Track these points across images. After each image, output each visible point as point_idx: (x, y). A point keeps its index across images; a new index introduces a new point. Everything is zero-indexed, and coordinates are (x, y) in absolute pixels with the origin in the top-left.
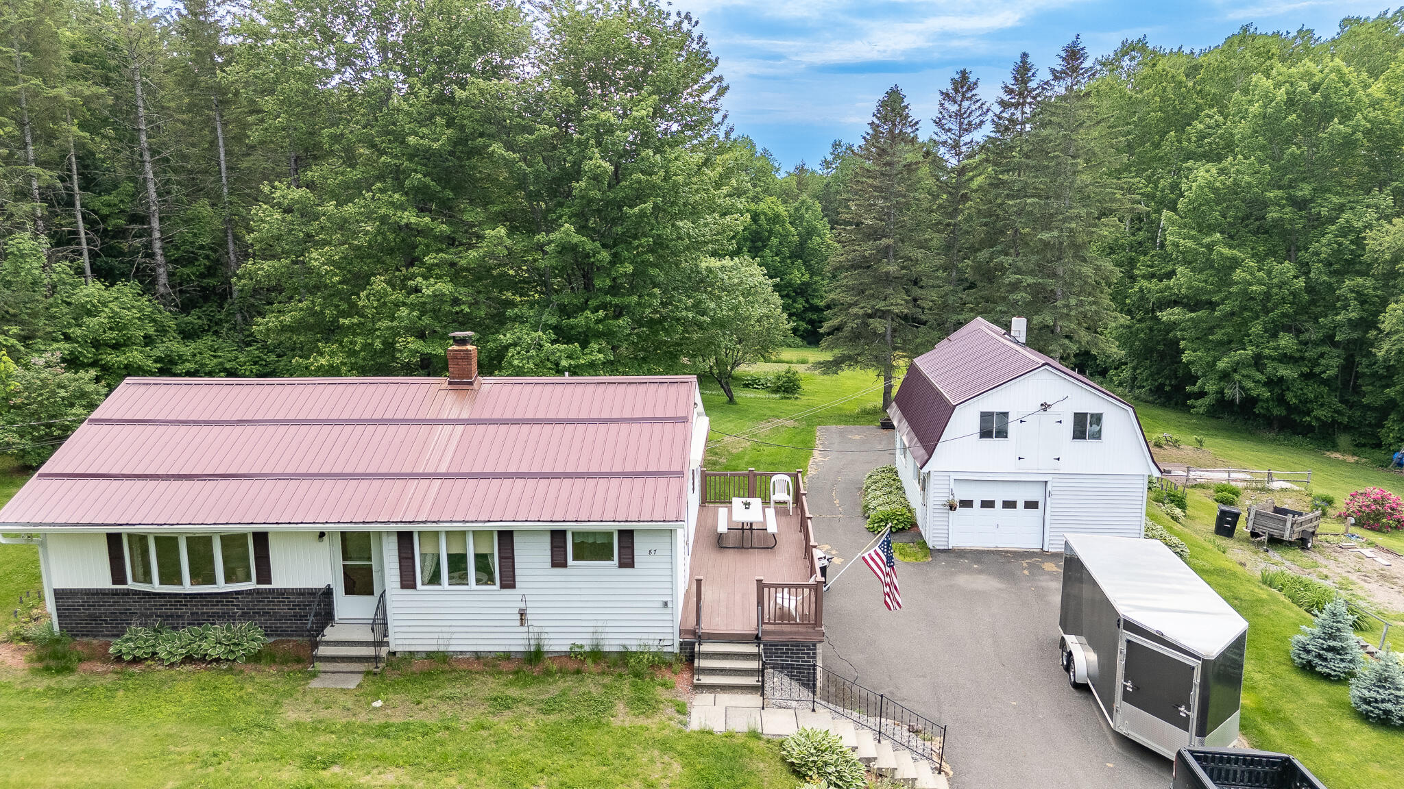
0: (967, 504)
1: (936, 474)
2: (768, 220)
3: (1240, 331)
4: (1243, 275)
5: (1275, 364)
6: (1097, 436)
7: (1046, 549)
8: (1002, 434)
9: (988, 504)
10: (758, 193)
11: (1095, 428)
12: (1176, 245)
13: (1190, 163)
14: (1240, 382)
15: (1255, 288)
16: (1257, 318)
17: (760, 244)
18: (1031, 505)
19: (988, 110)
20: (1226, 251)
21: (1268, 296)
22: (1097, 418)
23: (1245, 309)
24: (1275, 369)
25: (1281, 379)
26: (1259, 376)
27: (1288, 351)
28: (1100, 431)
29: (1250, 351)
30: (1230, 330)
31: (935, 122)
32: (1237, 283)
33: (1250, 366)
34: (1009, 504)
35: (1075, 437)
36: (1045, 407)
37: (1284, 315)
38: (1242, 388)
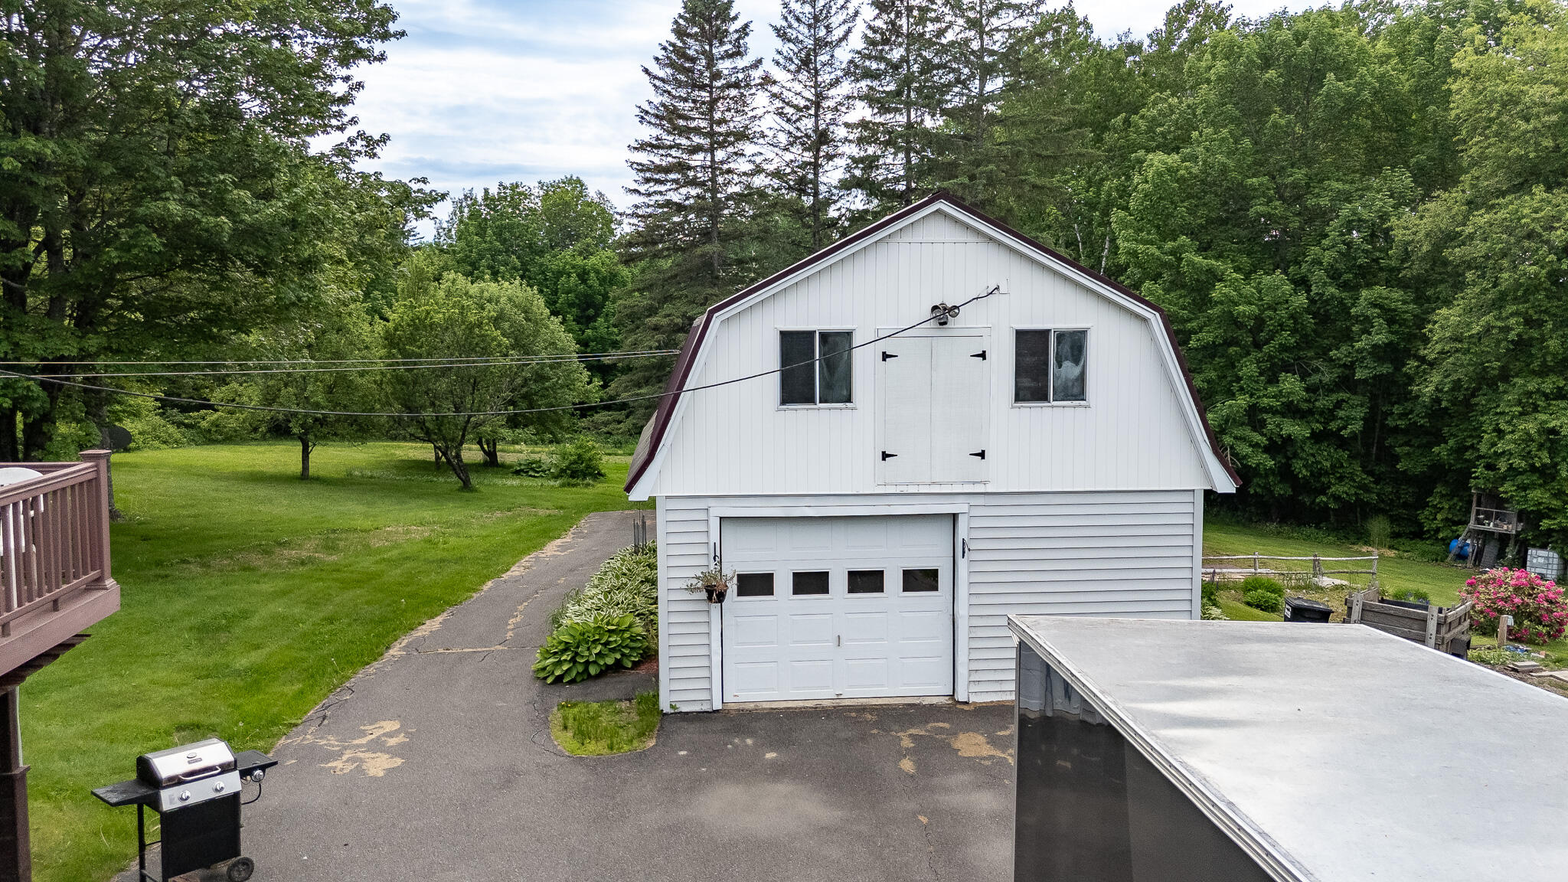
0: (757, 584)
1: (672, 505)
2: (603, 281)
3: (1225, 377)
4: (1225, 290)
5: (1278, 419)
6: (1075, 391)
7: (961, 697)
8: (839, 390)
9: (811, 583)
10: (588, 245)
11: (1070, 370)
12: (1134, 254)
13: (1141, 153)
14: (1232, 448)
15: (1241, 308)
16: (1248, 354)
17: (591, 312)
18: (920, 580)
19: (857, 13)
20: (1198, 259)
21: (1260, 321)
22: (1074, 344)
23: (1228, 343)
24: (1278, 426)
25: (1289, 440)
26: (1257, 437)
27: (1295, 398)
28: (1082, 379)
29: (1242, 401)
30: (1213, 375)
31: (777, 30)
32: (1216, 303)
33: (1243, 424)
34: (866, 581)
35: (1019, 397)
36: (943, 314)
37: (1284, 348)
38: (1234, 454)
